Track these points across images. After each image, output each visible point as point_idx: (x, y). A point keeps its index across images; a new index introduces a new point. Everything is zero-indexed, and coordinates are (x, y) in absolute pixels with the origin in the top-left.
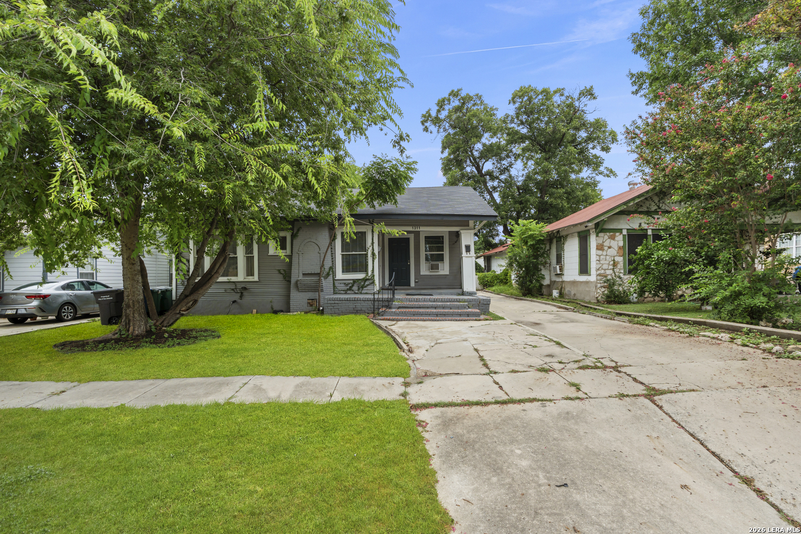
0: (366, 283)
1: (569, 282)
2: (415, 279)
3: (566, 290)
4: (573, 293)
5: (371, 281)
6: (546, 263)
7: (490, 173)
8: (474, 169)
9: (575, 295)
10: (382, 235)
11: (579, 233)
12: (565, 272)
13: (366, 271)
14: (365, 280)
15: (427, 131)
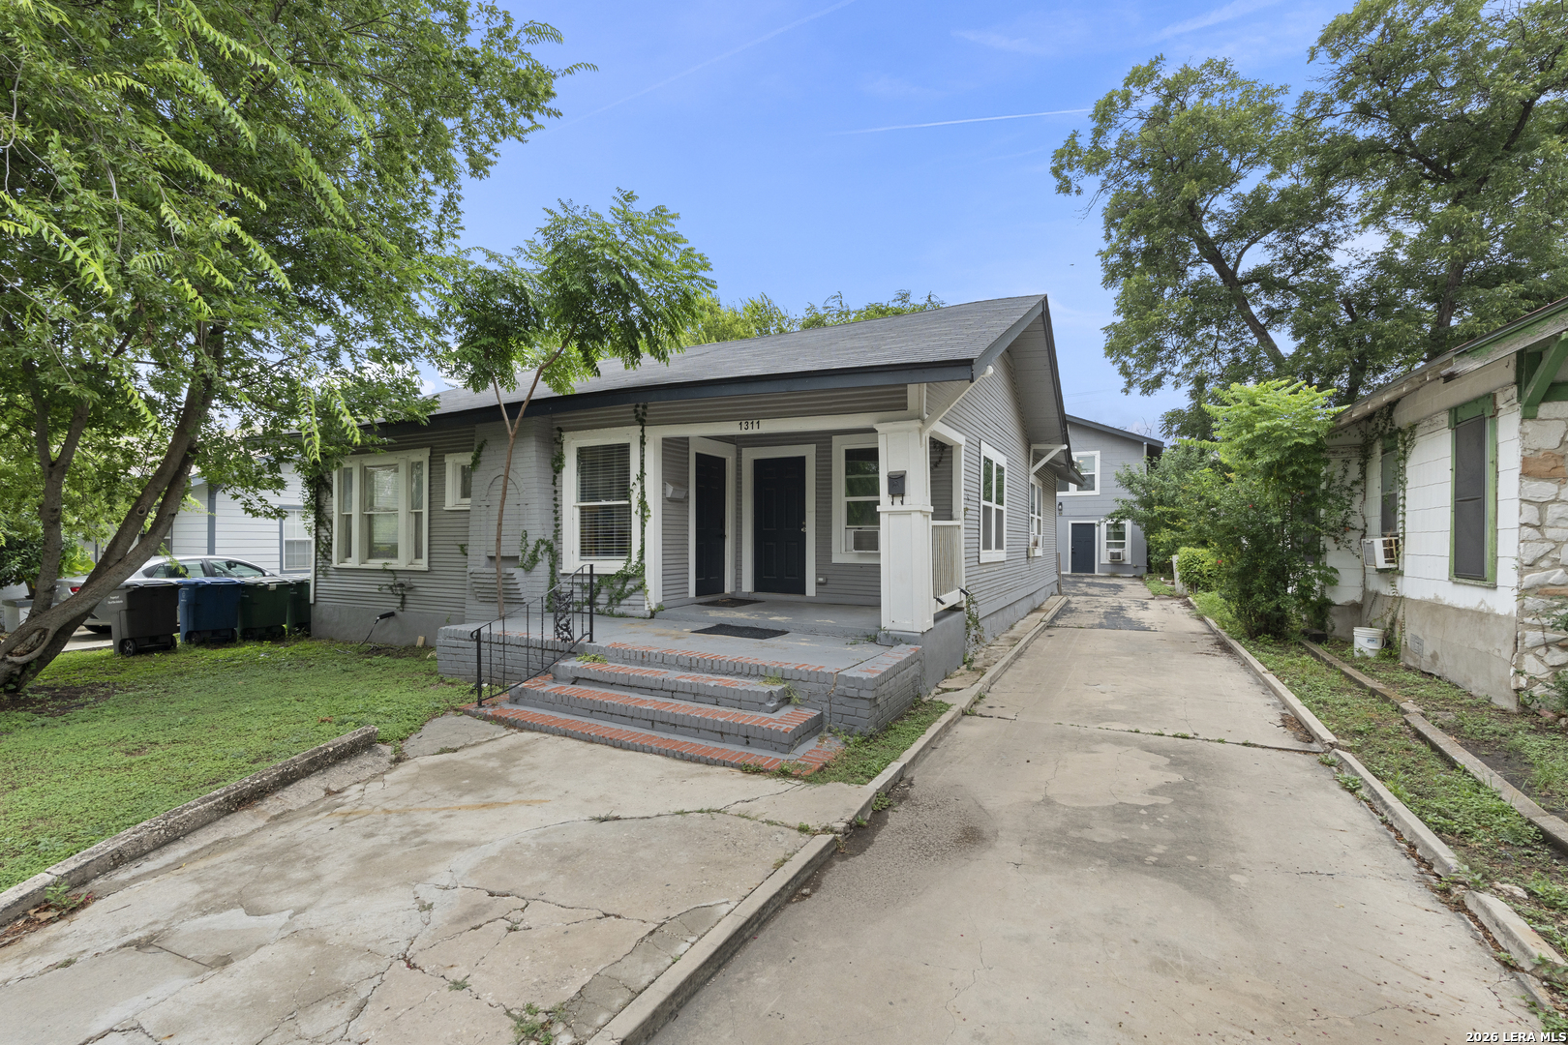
0: (628, 587)
1: (1419, 603)
2: (818, 575)
3: (1408, 633)
4: (1428, 652)
5: (637, 582)
6: (1345, 526)
7: (1261, 276)
8: (1210, 270)
9: (1434, 657)
10: (674, 450)
11: (1454, 411)
12: (1408, 564)
13: (624, 549)
14: (624, 577)
15: (1068, 191)
